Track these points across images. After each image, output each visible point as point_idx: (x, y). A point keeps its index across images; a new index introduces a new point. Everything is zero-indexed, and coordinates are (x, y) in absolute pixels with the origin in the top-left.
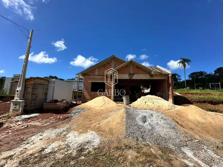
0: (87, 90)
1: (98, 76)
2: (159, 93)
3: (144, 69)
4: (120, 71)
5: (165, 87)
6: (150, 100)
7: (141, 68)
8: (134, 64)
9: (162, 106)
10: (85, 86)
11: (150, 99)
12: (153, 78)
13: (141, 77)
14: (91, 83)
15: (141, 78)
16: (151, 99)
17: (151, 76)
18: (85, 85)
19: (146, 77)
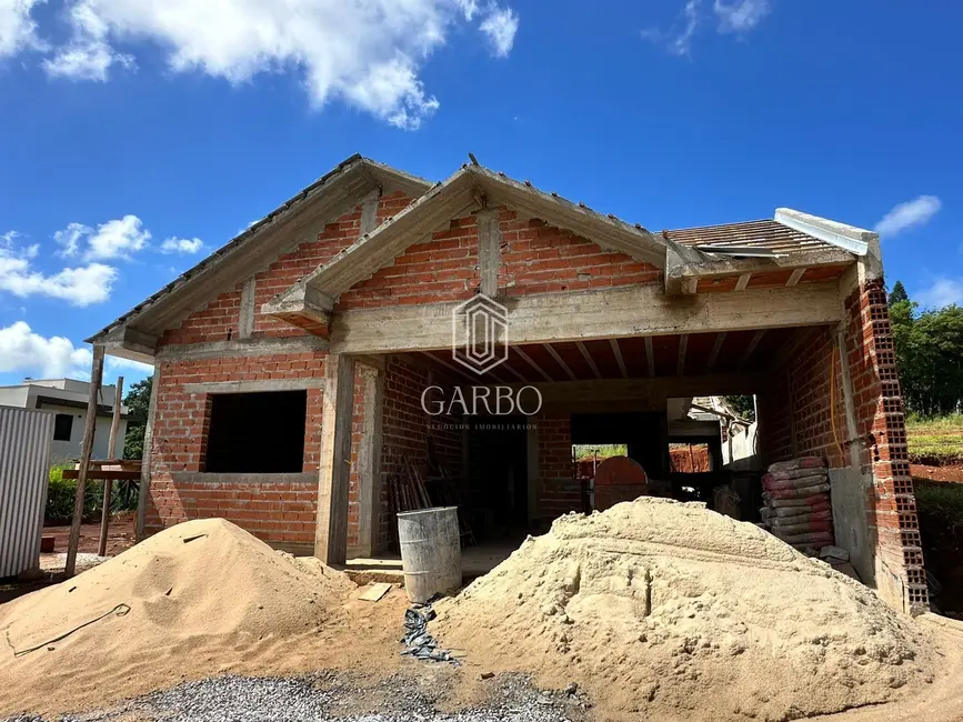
0: (173, 459)
1: (255, 338)
2: (792, 465)
3: (604, 245)
4: (392, 281)
5: (840, 408)
6: (624, 564)
7: (575, 239)
8: (511, 207)
9: (728, 641)
10: (163, 433)
11: (622, 544)
12: (695, 325)
13: (579, 319)
14: (201, 406)
15: (578, 327)
16: (634, 546)
17: (677, 297)
18: (162, 423)
19: (623, 316)
